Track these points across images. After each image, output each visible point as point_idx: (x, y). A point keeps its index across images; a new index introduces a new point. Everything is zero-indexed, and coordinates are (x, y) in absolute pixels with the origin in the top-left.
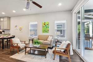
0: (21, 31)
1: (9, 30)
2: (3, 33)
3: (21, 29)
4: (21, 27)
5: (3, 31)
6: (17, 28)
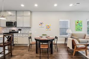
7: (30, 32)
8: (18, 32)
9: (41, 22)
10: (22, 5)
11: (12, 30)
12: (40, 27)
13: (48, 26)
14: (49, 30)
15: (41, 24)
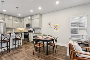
0: (56, 29)
1: (41, 28)
2: (34, 31)
3: (56, 28)
4: (57, 25)
5: (34, 30)
6: (51, 27)
7: (41, 32)
8: (32, 32)
9: (49, 22)
10: (32, 11)
11: (30, 30)
12: (48, 27)
13: (56, 26)
14: (57, 30)
15: (49, 24)
